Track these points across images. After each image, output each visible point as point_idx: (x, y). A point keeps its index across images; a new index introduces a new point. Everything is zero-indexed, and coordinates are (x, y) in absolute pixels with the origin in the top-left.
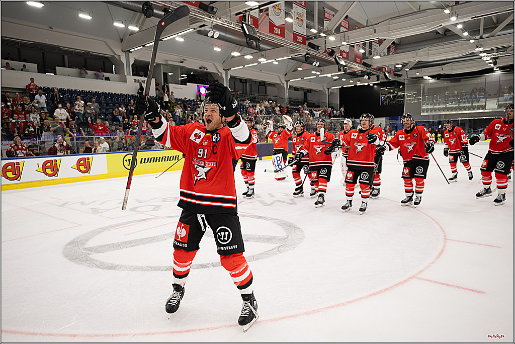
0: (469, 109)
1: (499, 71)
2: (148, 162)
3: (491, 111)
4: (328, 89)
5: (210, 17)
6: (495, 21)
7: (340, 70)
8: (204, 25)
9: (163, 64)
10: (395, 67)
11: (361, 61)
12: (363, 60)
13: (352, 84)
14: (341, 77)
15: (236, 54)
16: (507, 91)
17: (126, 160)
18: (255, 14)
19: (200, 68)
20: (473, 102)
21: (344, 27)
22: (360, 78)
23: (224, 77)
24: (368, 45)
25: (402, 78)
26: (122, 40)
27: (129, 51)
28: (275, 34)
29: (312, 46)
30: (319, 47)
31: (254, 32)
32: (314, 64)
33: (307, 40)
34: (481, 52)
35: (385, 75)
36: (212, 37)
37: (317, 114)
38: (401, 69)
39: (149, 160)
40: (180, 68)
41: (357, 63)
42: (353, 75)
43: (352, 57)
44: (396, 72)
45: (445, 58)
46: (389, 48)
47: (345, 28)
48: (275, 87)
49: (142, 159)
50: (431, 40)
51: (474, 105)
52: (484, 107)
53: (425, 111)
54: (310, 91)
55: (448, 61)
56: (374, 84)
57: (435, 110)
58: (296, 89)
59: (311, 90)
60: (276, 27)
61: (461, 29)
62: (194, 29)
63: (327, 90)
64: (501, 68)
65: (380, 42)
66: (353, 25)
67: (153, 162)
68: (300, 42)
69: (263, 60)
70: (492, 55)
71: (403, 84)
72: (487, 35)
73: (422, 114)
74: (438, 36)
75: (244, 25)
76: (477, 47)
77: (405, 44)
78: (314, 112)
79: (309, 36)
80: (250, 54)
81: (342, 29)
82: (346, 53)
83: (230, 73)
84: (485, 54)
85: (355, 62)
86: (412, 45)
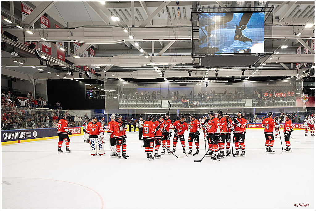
0: (152, 107)
1: (168, 81)
3: (165, 109)
4: (35, 80)
7: (42, 64)
10: (95, 68)
11: (63, 58)
12: (65, 57)
13: (57, 77)
14: (45, 70)
16: (173, 95)
20: (154, 102)
21: (44, 24)
22: (65, 73)
24: (69, 45)
25: (101, 77)
29: (9, 36)
30: (16, 37)
32: (12, 54)
34: (154, 66)
35: (86, 73)
37: (23, 103)
38: (101, 70)
41: (60, 59)
42: (59, 69)
43: (54, 53)
44: (97, 72)
45: (133, 66)
46: (89, 50)
47: (46, 25)
50: (121, 50)
52: (160, 106)
53: (122, 106)
54: (15, 79)
55: (135, 69)
56: (79, 80)
57: (129, 106)
59: (15, 78)
61: (139, 47)
63: (33, 80)
64: (169, 79)
65: (81, 44)
66: (53, 25)
70: (162, 69)
71: (103, 83)
72: (157, 54)
73: (119, 109)
74: (126, 48)
76: (151, 61)
77: (102, 50)
78: (20, 101)
81: (42, 26)
82: (48, 48)
84: (157, 67)
85: (58, 58)
86: (106, 52)
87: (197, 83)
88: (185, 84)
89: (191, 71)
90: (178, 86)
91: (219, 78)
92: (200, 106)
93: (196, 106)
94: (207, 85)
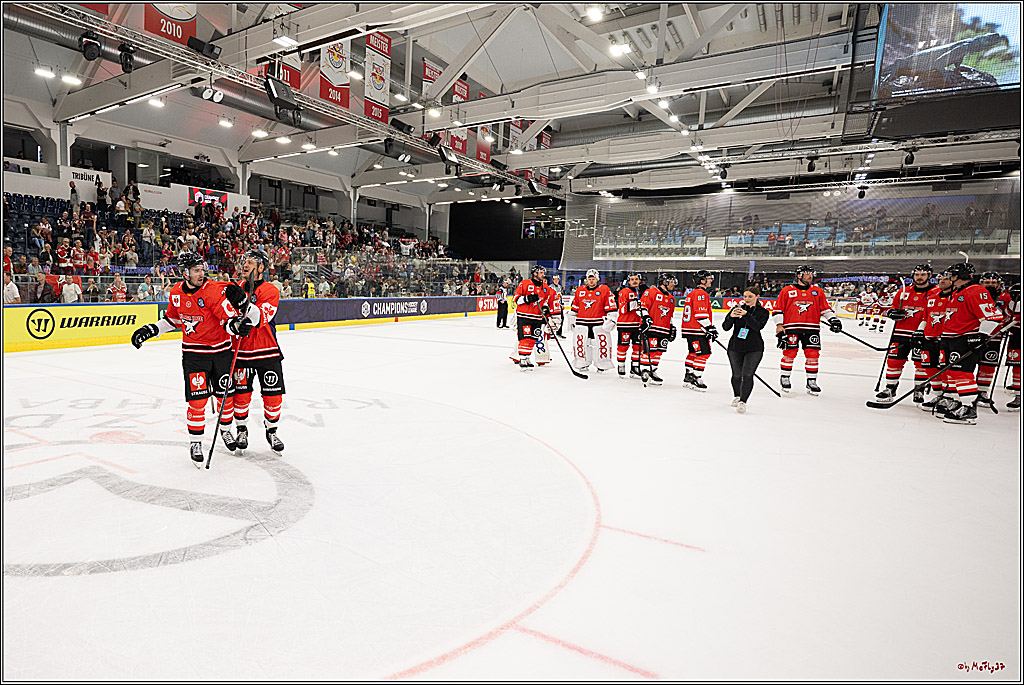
0: (677, 254)
1: (731, 190)
2: (75, 325)
3: (714, 259)
4: (430, 205)
5: (208, 64)
6: (725, 100)
7: (448, 172)
8: (200, 79)
9: (128, 148)
10: (550, 172)
11: (488, 158)
12: (492, 156)
13: (471, 197)
14: (452, 185)
15: (260, 134)
17: (33, 321)
18: (294, 61)
19: (197, 157)
20: (683, 242)
21: (459, 94)
22: (486, 188)
23: (240, 174)
24: (501, 128)
25: (560, 192)
26: (54, 103)
27: (67, 121)
28: (331, 100)
29: (399, 126)
30: (410, 127)
31: (290, 95)
32: (401, 158)
33: (391, 116)
34: (701, 153)
35: (530, 184)
36: (211, 99)
37: (406, 249)
38: (561, 177)
39: (78, 322)
40: (160, 157)
41: (482, 160)
42: (475, 182)
43: (472, 149)
44: (552, 182)
45: (638, 160)
46: (540, 137)
47: (462, 97)
48: (334, 197)
49: (64, 320)
50: (614, 127)
51: (685, 246)
52: (702, 252)
53: (601, 254)
54: (396, 207)
55: (643, 167)
56: (512, 201)
57: (619, 252)
58: (371, 202)
59: (398, 205)
60: (334, 88)
61: (667, 110)
62: (182, 85)
63: (427, 207)
64: (734, 185)
65: (525, 125)
66: (475, 92)
67: (86, 326)
68: (377, 118)
69: (309, 147)
70: (719, 160)
71: (563, 203)
72: (711, 125)
73: (594, 259)
74: (627, 120)
75: (270, 80)
76: (693, 144)
77: (569, 133)
78: (402, 245)
79: (394, 108)
80: (285, 136)
81: (456, 98)
82: (461, 141)
83: (251, 169)
84: (707, 157)
85: (478, 159)
86: (581, 135)
87: (825, 190)
88: (786, 196)
89: (816, 158)
90: (762, 200)
91: (913, 172)
92: (827, 251)
93: (811, 252)
94: (862, 195)
